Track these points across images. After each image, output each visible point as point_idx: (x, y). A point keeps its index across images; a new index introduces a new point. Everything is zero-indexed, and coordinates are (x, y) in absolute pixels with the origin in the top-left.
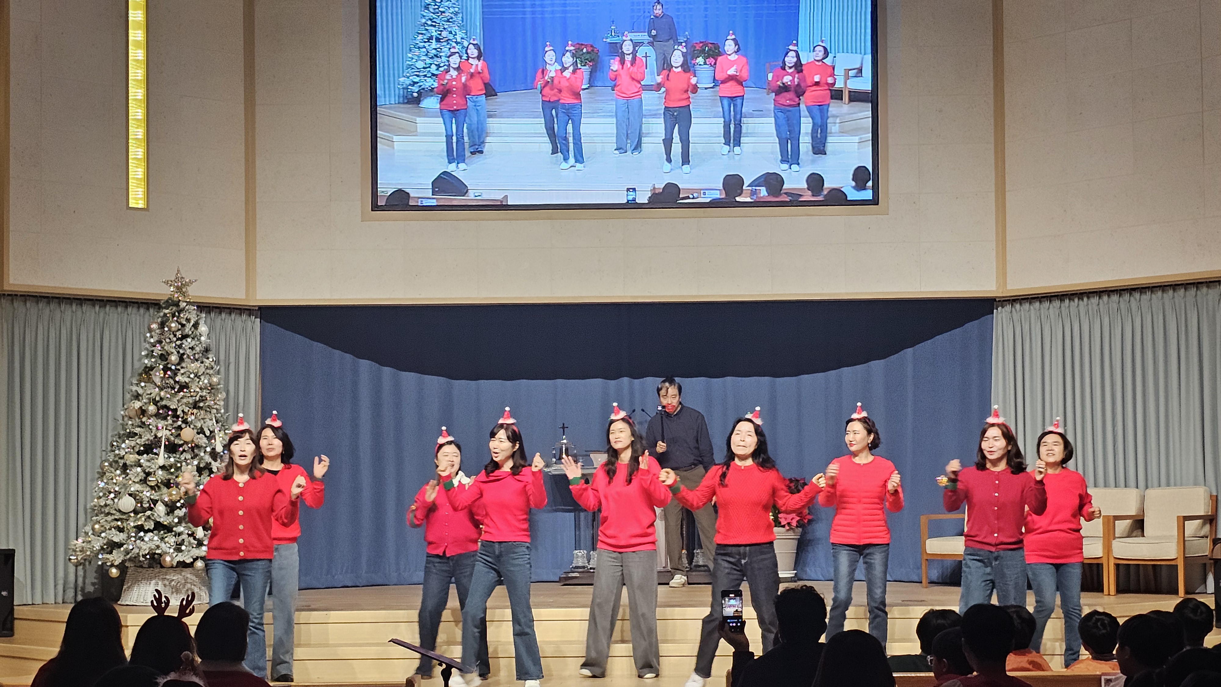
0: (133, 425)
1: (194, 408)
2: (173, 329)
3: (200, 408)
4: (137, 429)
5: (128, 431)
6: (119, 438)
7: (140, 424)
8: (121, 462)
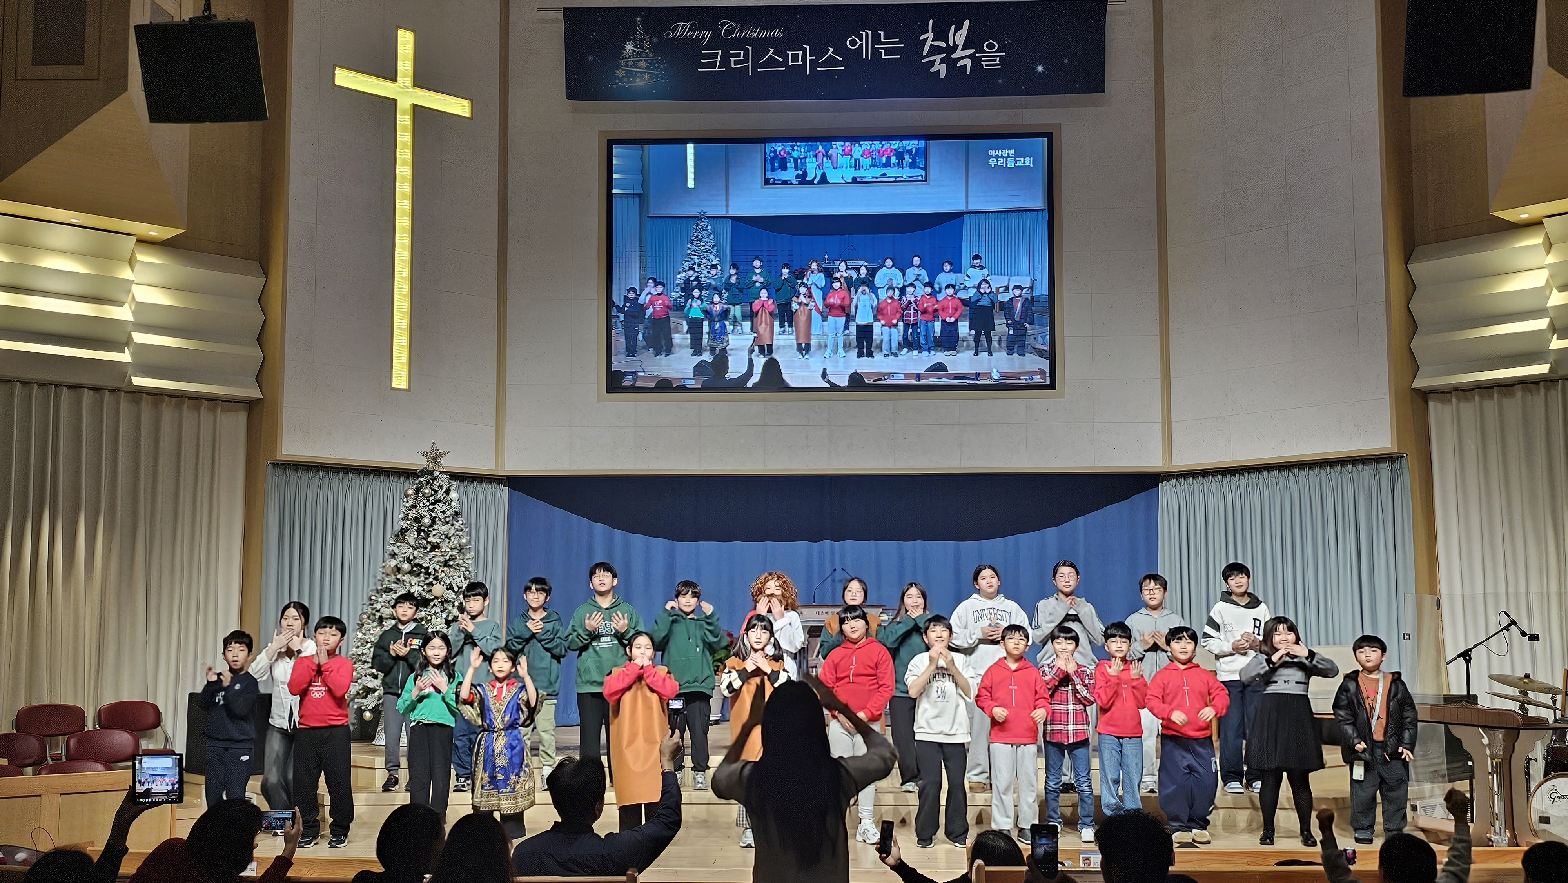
0: (389, 581)
1: (445, 566)
2: (427, 495)
3: (450, 566)
4: (393, 585)
5: (385, 586)
6: (378, 593)
7: (395, 580)
8: (378, 614)
